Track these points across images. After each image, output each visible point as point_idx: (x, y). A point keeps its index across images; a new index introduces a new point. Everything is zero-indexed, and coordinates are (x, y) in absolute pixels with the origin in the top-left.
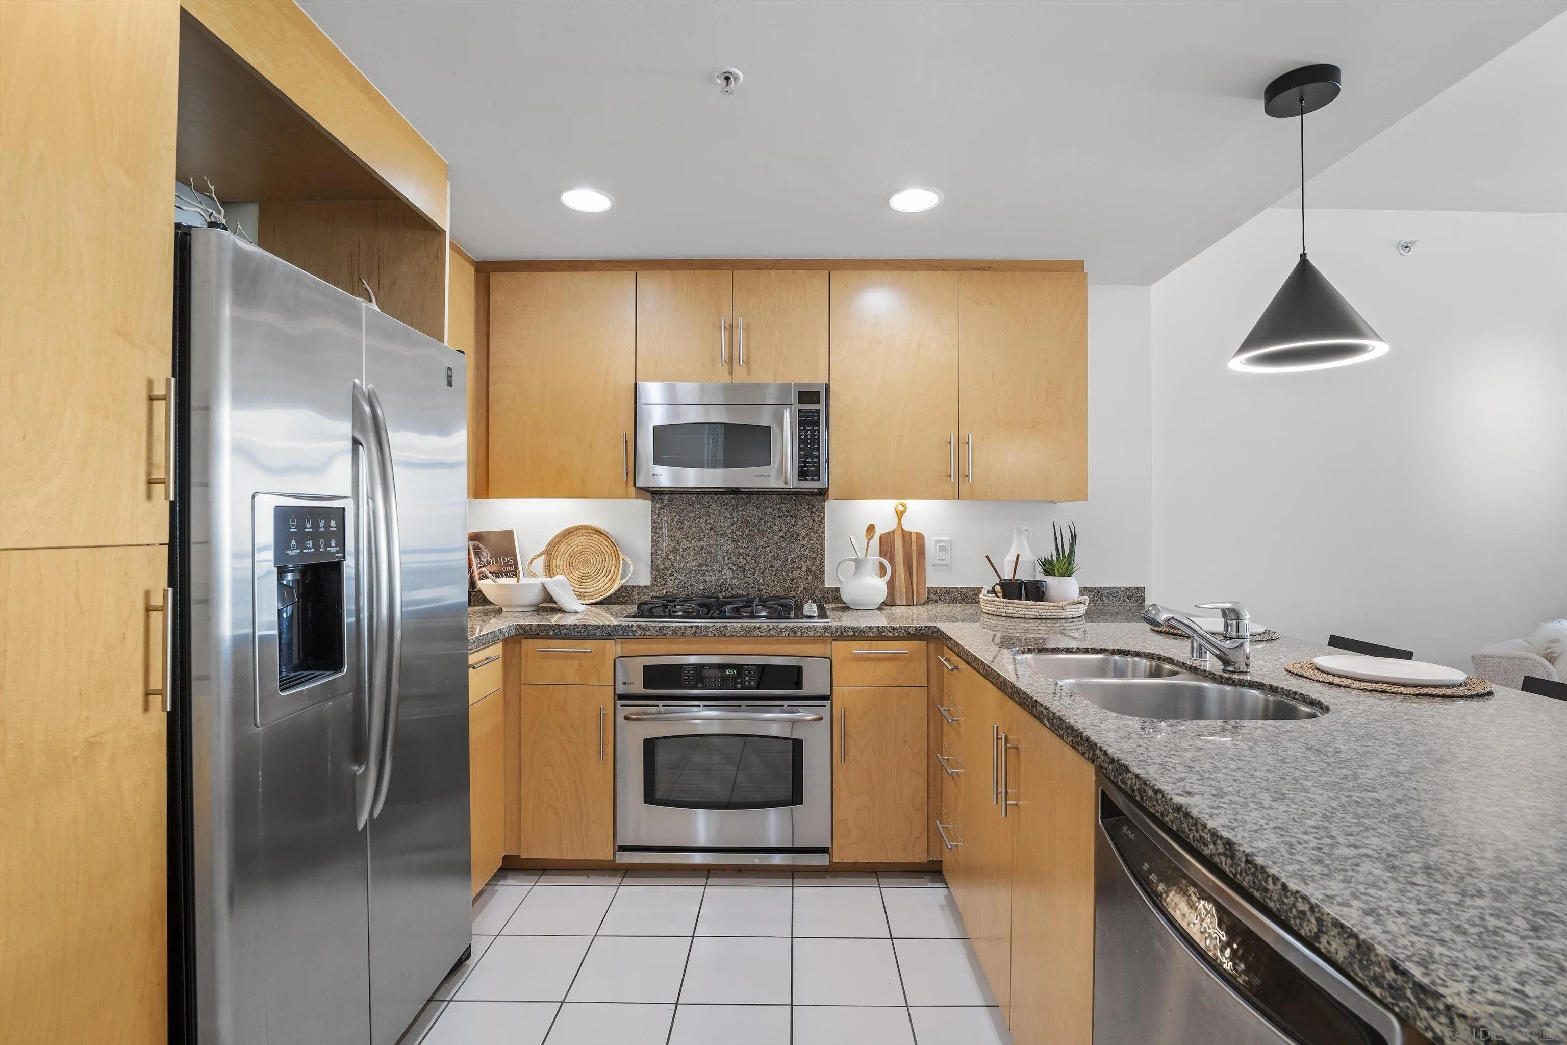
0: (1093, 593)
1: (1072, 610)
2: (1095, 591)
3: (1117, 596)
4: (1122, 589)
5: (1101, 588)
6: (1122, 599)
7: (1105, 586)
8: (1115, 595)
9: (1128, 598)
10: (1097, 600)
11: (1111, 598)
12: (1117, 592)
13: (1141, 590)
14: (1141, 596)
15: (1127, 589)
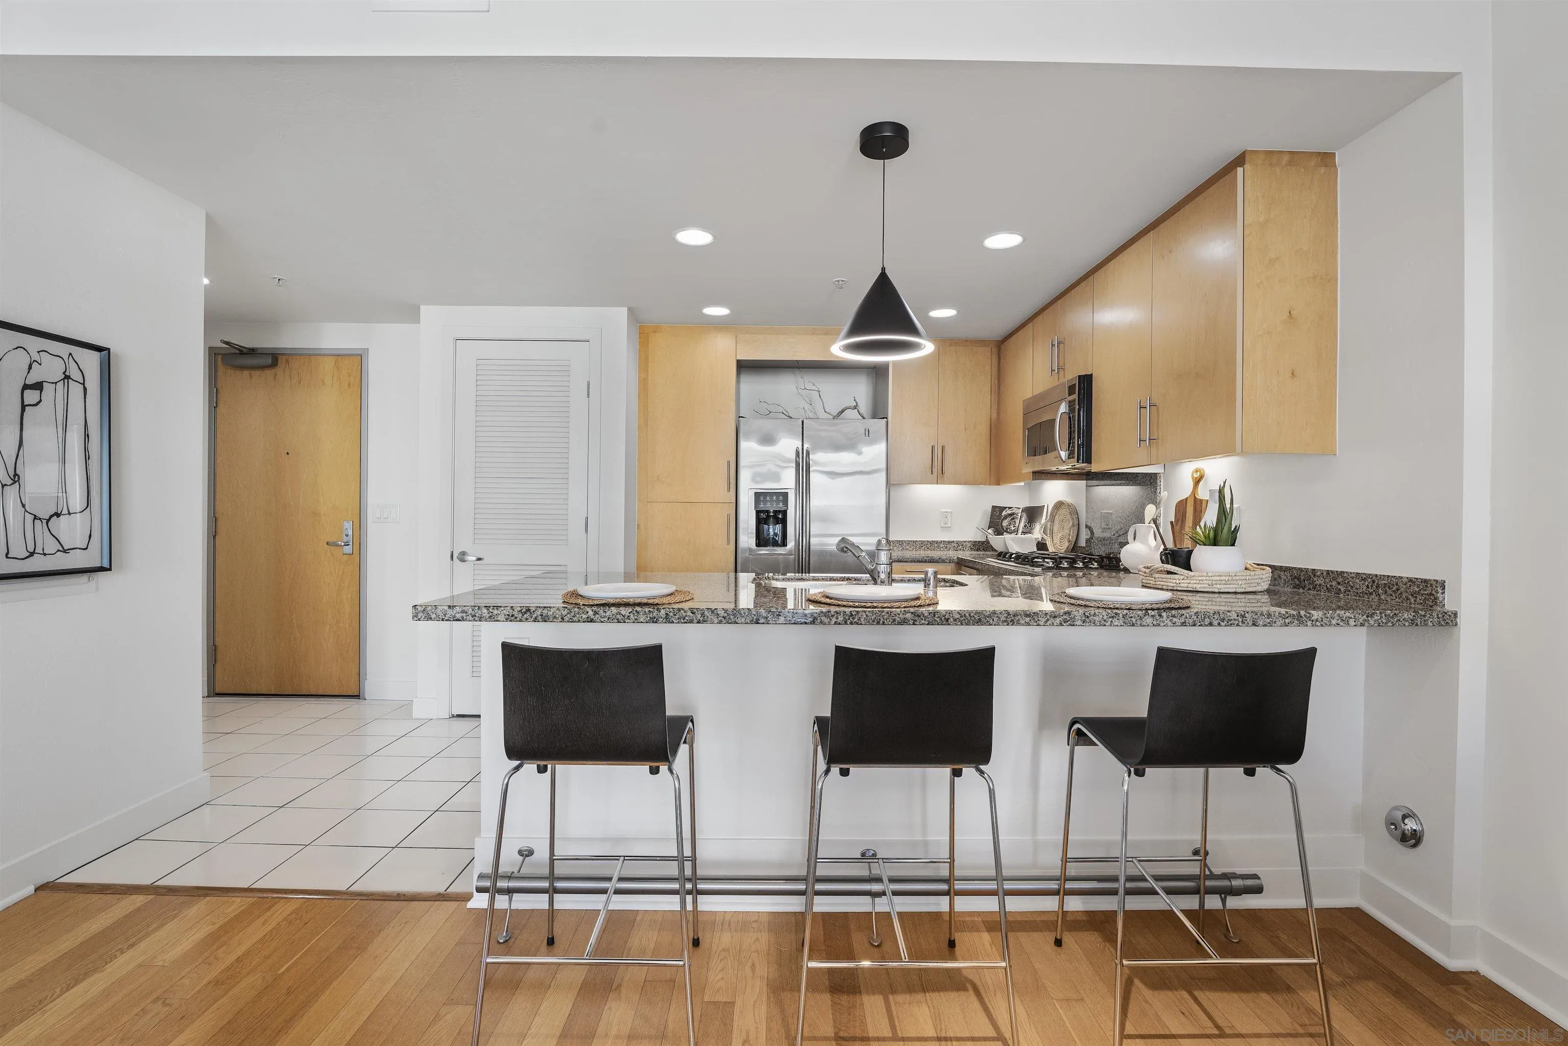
0: (1367, 583)
1: (1164, 580)
2: (1369, 580)
3: (1398, 589)
4: (1405, 580)
5: (1376, 576)
6: (1404, 596)
7: (1382, 574)
8: (1394, 589)
9: (1412, 595)
10: (1371, 594)
11: (1390, 592)
12: (1397, 584)
13: (1431, 585)
14: (1431, 594)
15: (1410, 580)
